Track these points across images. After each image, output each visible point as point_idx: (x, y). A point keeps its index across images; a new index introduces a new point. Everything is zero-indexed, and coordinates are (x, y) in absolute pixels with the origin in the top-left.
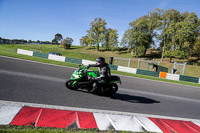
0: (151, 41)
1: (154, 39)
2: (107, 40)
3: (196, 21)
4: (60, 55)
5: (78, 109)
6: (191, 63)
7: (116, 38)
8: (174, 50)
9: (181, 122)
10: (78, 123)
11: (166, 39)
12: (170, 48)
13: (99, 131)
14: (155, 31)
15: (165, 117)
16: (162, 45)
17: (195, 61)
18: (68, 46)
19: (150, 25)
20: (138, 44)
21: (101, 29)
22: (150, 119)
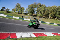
0: (34, 11)
1: (35, 11)
2: (21, 10)
3: (45, 7)
4: (4, 14)
5: (10, 32)
6: (44, 18)
7: (24, 10)
8: (40, 14)
11: (38, 11)
13: (17, 38)
14: (35, 9)
16: (37, 13)
17: (45, 17)
19: (34, 7)
20: (30, 12)
21: (19, 7)
22: (33, 33)
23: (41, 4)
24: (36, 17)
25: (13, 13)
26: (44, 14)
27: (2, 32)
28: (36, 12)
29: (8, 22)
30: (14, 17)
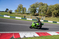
0: (36, 11)
1: (37, 10)
3: (47, 6)
4: (8, 15)
5: (14, 32)
7: (26, 10)
10: (14, 37)
11: (40, 10)
12: (41, 13)
13: (21, 38)
14: (37, 8)
16: (39, 12)
18: (11, 13)
19: (35, 6)
21: (21, 7)
23: (42, 4)
24: (38, 17)
25: (16, 14)
26: (46, 12)
28: (37, 12)
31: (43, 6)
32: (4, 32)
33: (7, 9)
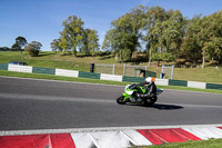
0: (136, 43)
1: (140, 41)
2: (86, 43)
3: (181, 20)
6: (179, 65)
7: (96, 40)
8: (162, 52)
9: (170, 130)
11: (153, 41)
12: (157, 50)
14: (140, 31)
15: (154, 127)
16: (148, 47)
17: (183, 63)
19: (134, 24)
21: (77, 30)
22: (138, 131)
23: (161, 11)
24: (145, 66)
25: (57, 58)
26: (178, 48)
27: (21, 133)
28: (143, 47)
29: (40, 94)
30: (59, 72)
31: (164, 23)
32: (12, 133)
33: (21, 40)
